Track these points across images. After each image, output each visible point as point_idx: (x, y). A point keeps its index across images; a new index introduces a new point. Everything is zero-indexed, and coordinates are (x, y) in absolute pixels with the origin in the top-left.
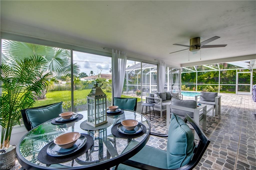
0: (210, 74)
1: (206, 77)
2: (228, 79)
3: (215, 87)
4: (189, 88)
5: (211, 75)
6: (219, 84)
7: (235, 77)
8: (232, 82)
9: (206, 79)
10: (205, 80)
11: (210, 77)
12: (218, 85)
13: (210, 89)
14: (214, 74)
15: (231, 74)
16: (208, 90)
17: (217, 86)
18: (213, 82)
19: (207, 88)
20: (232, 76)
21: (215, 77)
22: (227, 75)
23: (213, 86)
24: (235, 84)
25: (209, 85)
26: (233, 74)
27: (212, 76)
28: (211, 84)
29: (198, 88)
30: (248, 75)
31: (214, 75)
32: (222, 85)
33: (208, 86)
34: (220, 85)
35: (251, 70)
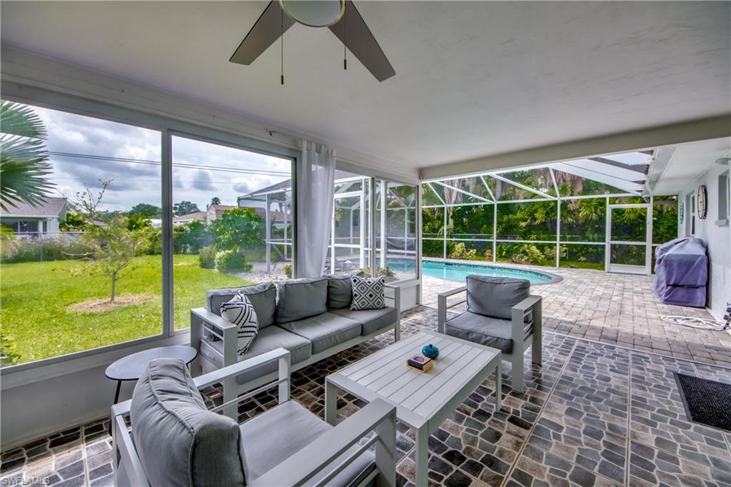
0: (536, 211)
1: (525, 220)
2: (583, 224)
3: (547, 250)
4: (474, 251)
5: (537, 215)
6: (558, 242)
7: (602, 219)
8: (596, 236)
9: (523, 224)
10: (521, 228)
11: (535, 220)
12: (555, 245)
13: (532, 256)
14: (545, 212)
15: (591, 212)
16: (528, 259)
17: (551, 246)
18: (543, 234)
19: (524, 253)
20: (594, 217)
21: (549, 219)
22: (580, 215)
23: (541, 247)
24: (604, 241)
25: (530, 244)
26: (598, 210)
27: (540, 216)
28: (538, 239)
29: (500, 251)
30: (637, 215)
31: (547, 214)
32: (567, 245)
33: (526, 246)
34: (561, 245)
35: (649, 198)
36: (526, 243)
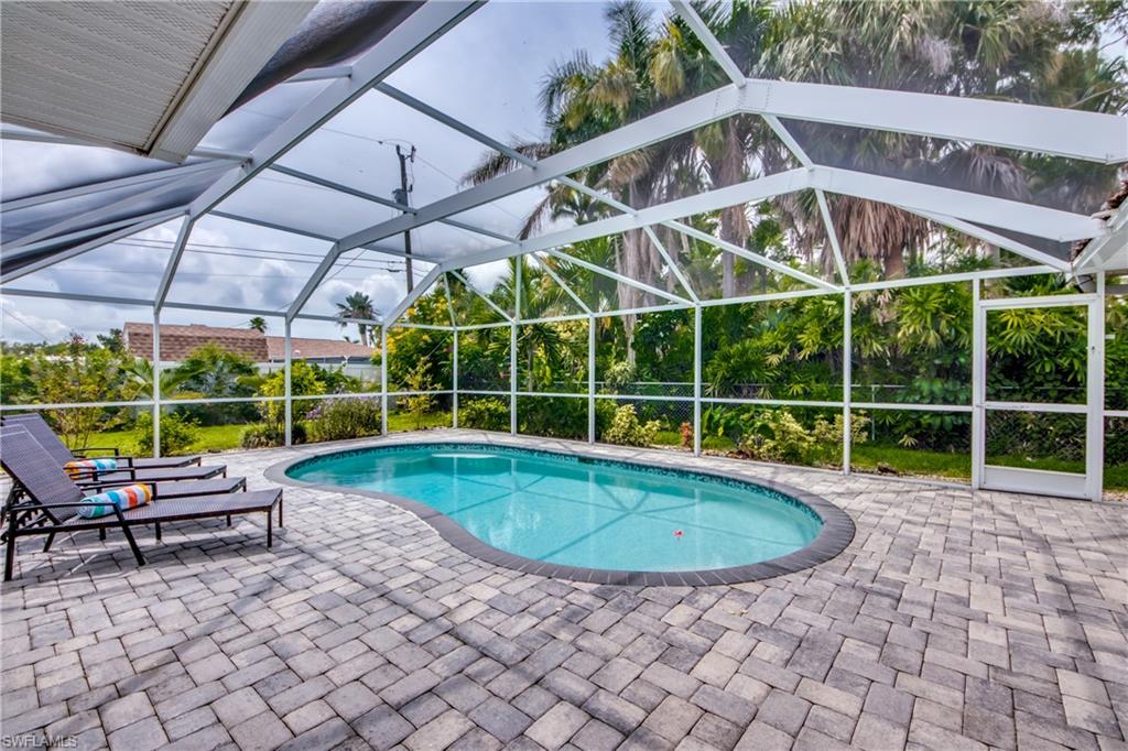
0: (801, 330)
1: (778, 351)
2: (907, 360)
3: (821, 425)
4: (653, 425)
5: (803, 338)
6: (846, 404)
7: (955, 347)
8: (938, 386)
9: (774, 359)
10: (768, 367)
11: (800, 348)
12: (840, 411)
13: (783, 439)
14: (819, 330)
15: (924, 328)
16: (775, 448)
17: (832, 415)
18: (817, 381)
19: (764, 429)
20: (932, 341)
21: (829, 348)
22: (900, 335)
23: (806, 417)
24: (969, 402)
25: (779, 407)
26: (943, 322)
27: (809, 341)
28: (807, 395)
29: (710, 427)
30: (1037, 332)
31: (825, 334)
32: (869, 413)
33: (768, 414)
34: (854, 411)
36: (768, 407)
